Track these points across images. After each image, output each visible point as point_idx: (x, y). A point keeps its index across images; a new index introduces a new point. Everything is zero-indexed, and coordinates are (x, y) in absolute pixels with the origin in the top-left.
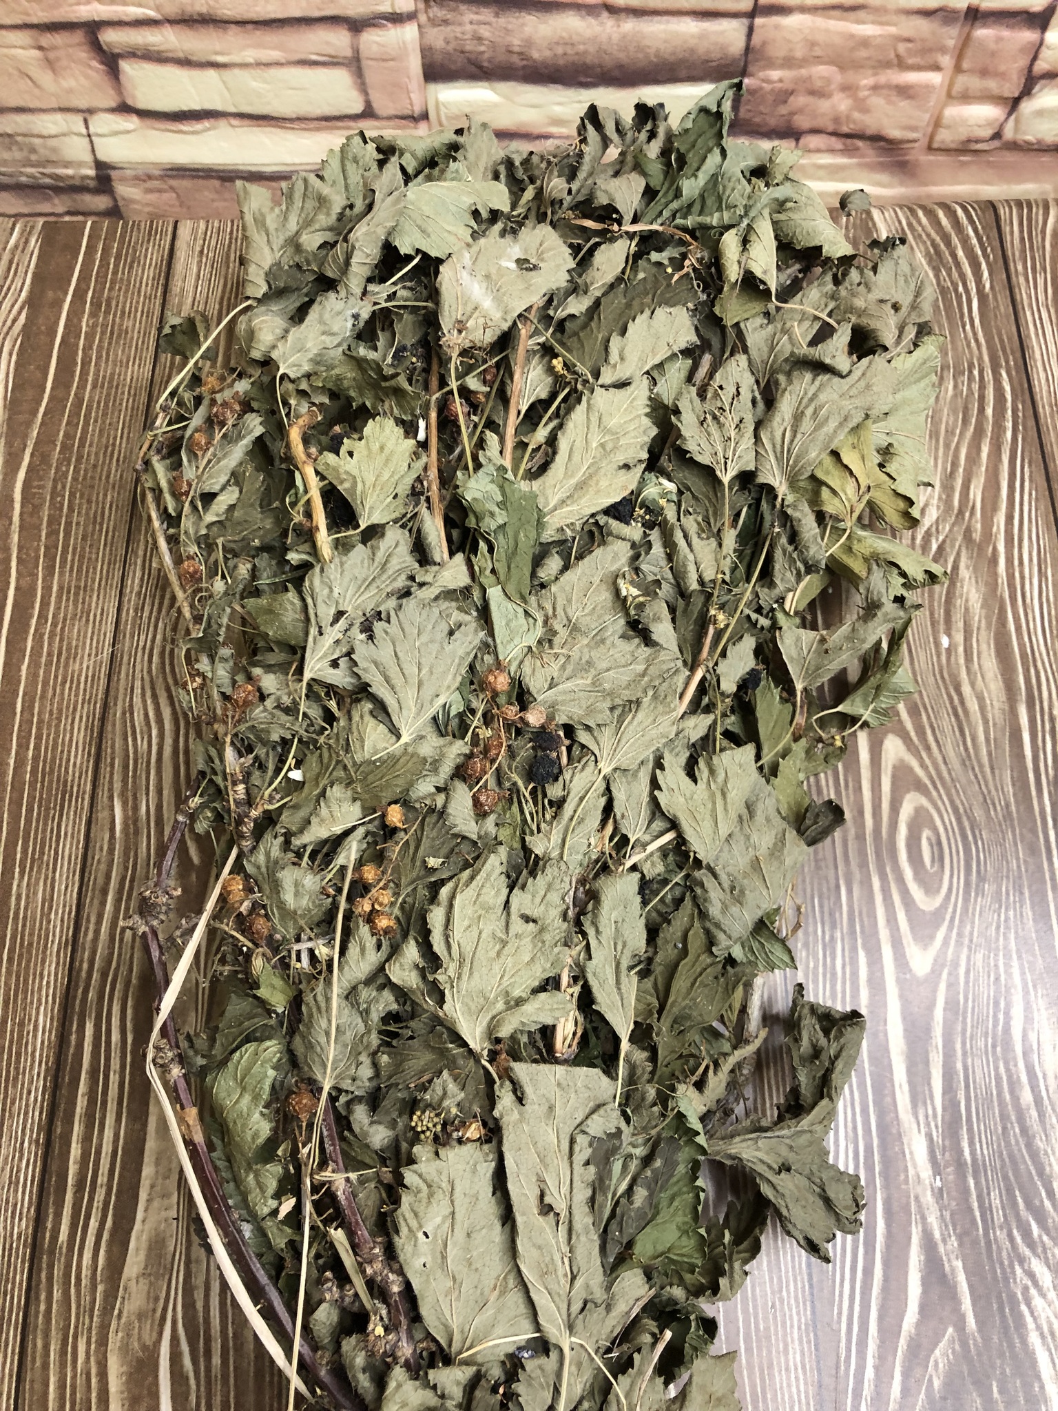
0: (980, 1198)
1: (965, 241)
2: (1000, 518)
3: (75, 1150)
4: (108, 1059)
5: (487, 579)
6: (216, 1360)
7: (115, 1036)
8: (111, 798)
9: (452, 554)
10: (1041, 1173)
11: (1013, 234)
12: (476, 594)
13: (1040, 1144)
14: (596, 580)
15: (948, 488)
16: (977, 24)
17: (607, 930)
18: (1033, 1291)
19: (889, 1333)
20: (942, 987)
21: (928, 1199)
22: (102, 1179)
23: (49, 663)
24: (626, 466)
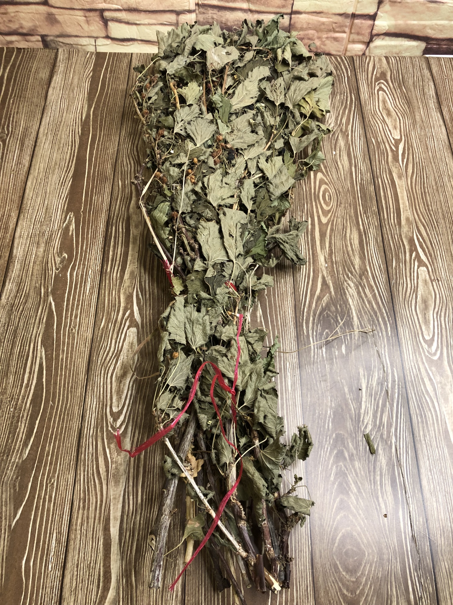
0: (337, 268)
1: (344, 64)
2: (350, 127)
3: (111, 253)
4: (119, 234)
5: (217, 118)
6: (148, 296)
7: (120, 230)
8: (118, 180)
9: (208, 113)
10: (352, 264)
11: (357, 63)
12: (215, 120)
13: (352, 258)
14: (244, 121)
15: (336, 119)
16: (355, 18)
17: (246, 189)
18: (349, 287)
19: (312, 295)
20: (330, 226)
21: (324, 268)
22: (118, 259)
23: (101, 150)
24: (252, 98)
